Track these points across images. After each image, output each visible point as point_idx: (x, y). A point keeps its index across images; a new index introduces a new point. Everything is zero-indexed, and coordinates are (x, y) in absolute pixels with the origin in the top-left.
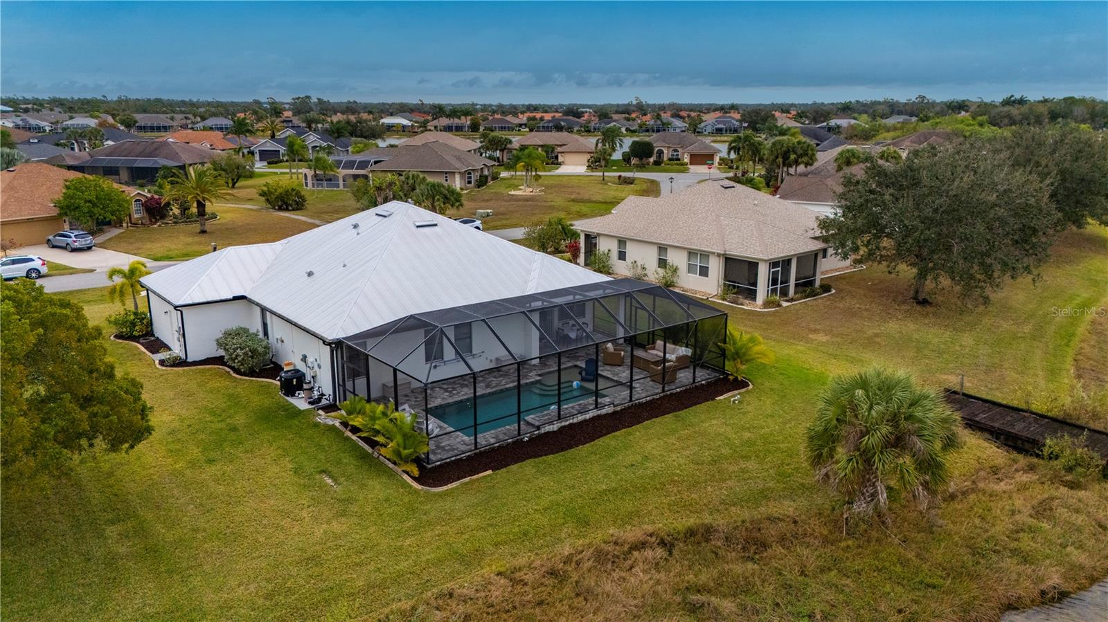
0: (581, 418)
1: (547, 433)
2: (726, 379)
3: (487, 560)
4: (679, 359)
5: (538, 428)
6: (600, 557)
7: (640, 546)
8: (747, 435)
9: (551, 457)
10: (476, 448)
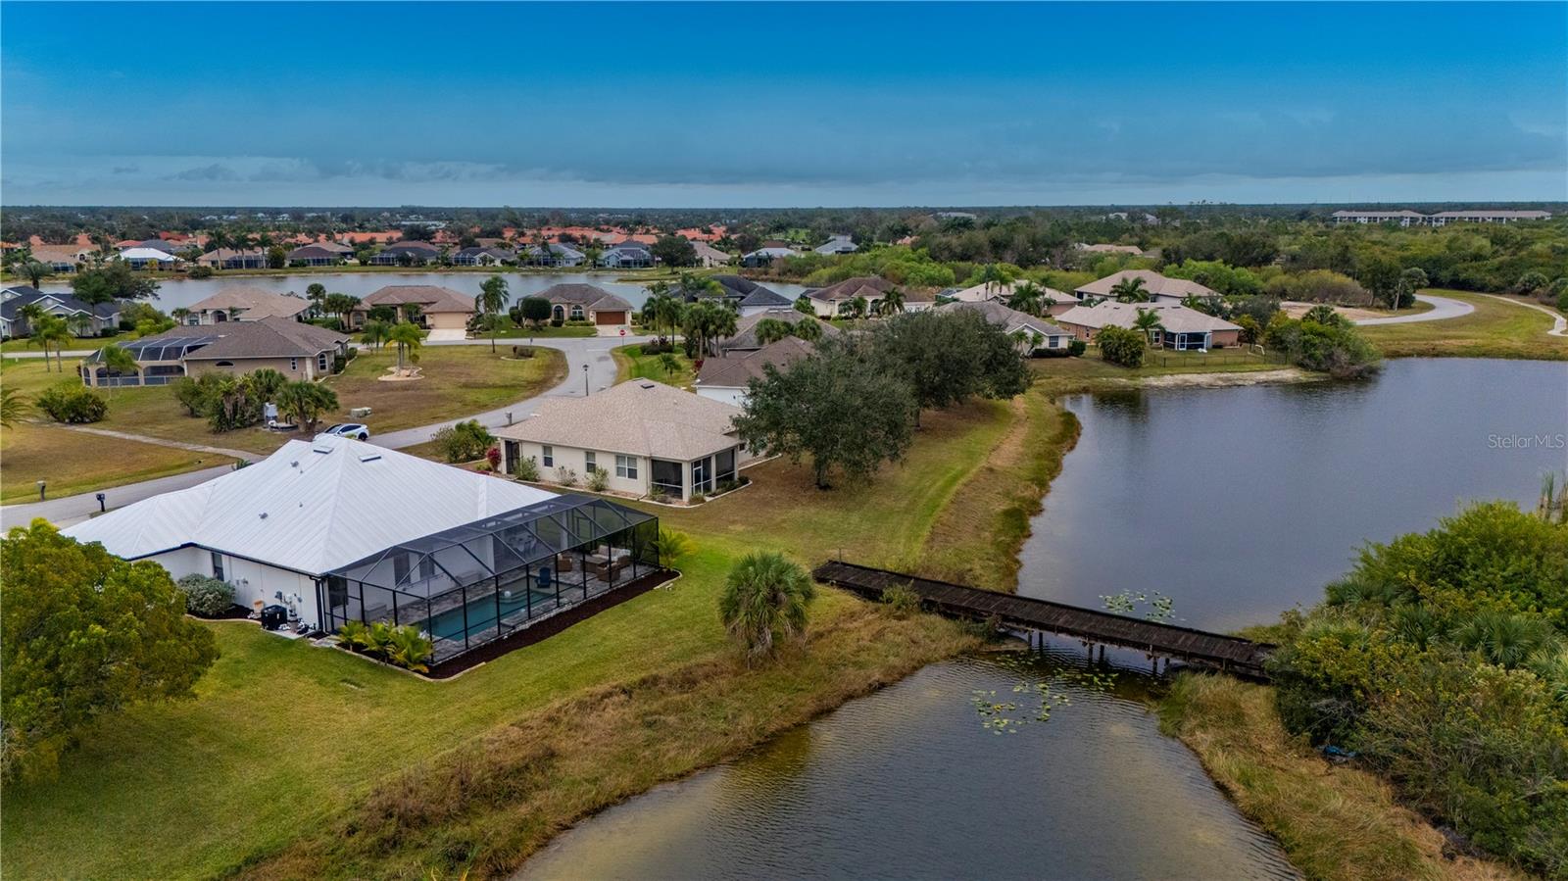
0: (546, 616)
1: (522, 631)
2: (661, 572)
3: (500, 719)
4: (621, 559)
5: (514, 628)
6: (581, 705)
7: (608, 695)
8: (679, 613)
9: (529, 647)
10: (467, 648)
